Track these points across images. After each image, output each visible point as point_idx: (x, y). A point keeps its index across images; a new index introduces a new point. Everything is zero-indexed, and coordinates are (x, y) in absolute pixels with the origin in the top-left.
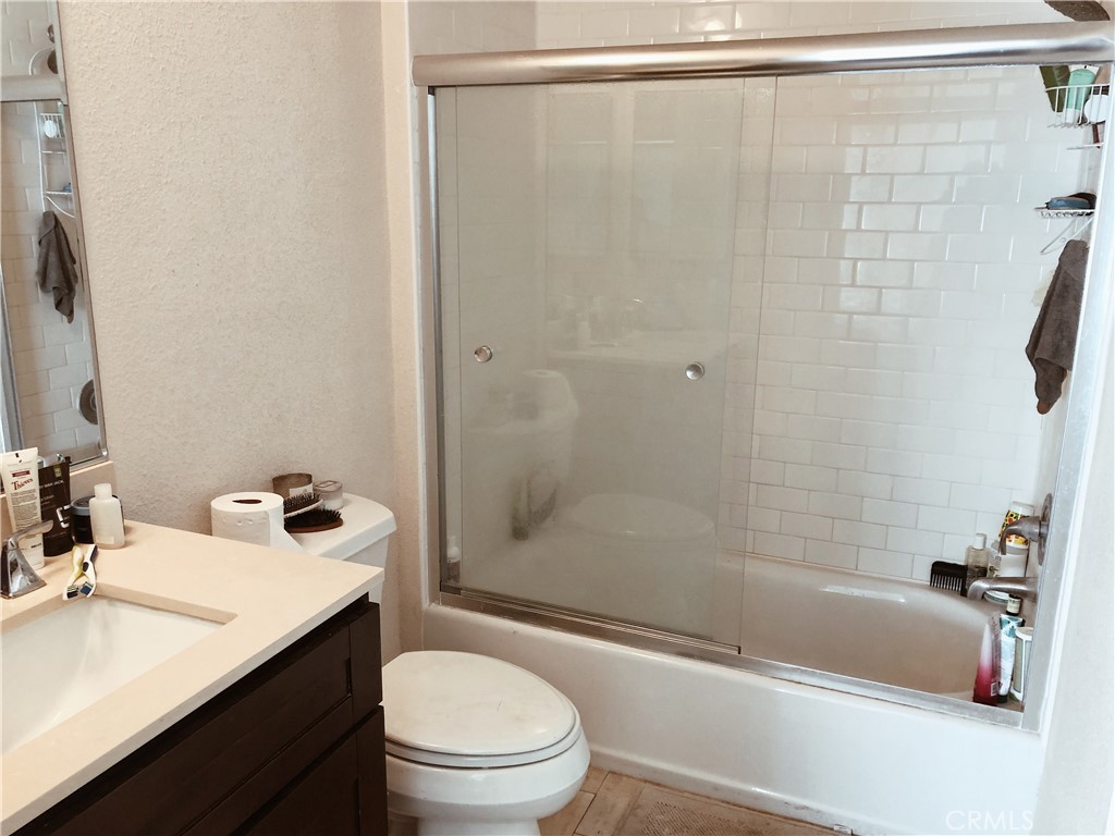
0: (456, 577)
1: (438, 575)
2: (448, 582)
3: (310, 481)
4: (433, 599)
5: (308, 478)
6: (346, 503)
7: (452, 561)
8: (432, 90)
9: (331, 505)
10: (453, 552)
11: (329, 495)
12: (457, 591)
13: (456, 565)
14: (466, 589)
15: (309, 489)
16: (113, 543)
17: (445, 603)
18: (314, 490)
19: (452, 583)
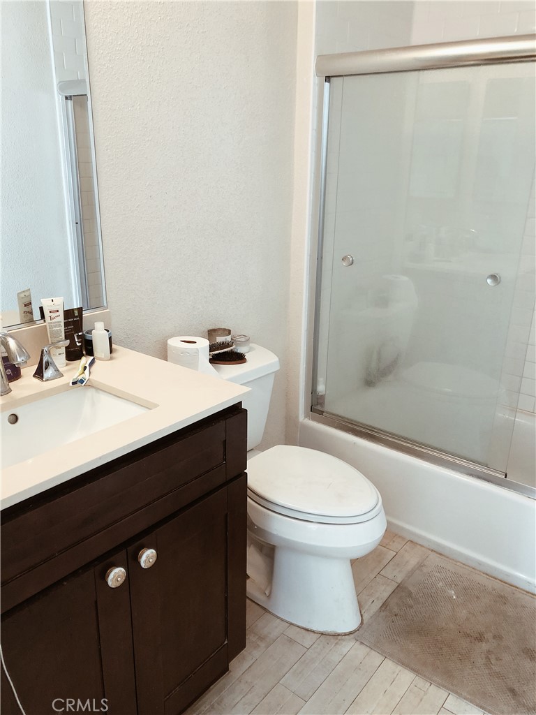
0: (322, 404)
1: (310, 402)
2: (316, 406)
3: (230, 333)
4: (306, 417)
5: (229, 332)
6: (251, 349)
7: (320, 394)
8: (328, 79)
9: (241, 350)
10: (321, 388)
11: (241, 344)
12: (321, 413)
13: (323, 397)
14: (327, 412)
15: (228, 338)
16: (103, 357)
17: (313, 419)
18: (232, 339)
19: (319, 408)
